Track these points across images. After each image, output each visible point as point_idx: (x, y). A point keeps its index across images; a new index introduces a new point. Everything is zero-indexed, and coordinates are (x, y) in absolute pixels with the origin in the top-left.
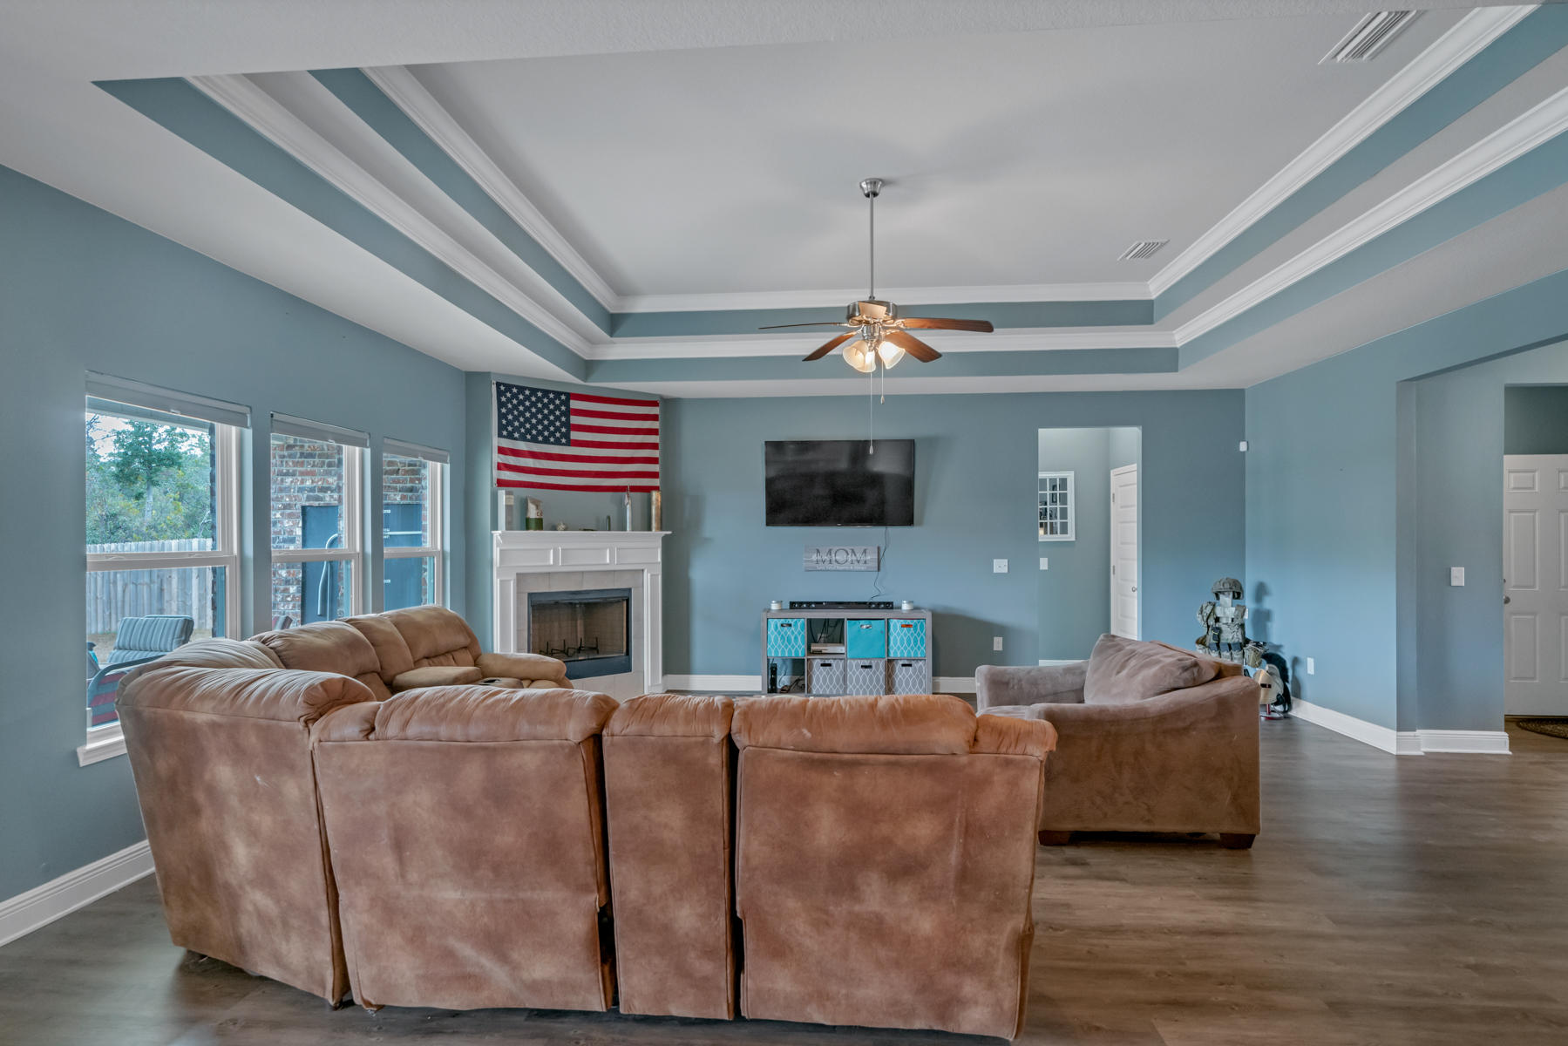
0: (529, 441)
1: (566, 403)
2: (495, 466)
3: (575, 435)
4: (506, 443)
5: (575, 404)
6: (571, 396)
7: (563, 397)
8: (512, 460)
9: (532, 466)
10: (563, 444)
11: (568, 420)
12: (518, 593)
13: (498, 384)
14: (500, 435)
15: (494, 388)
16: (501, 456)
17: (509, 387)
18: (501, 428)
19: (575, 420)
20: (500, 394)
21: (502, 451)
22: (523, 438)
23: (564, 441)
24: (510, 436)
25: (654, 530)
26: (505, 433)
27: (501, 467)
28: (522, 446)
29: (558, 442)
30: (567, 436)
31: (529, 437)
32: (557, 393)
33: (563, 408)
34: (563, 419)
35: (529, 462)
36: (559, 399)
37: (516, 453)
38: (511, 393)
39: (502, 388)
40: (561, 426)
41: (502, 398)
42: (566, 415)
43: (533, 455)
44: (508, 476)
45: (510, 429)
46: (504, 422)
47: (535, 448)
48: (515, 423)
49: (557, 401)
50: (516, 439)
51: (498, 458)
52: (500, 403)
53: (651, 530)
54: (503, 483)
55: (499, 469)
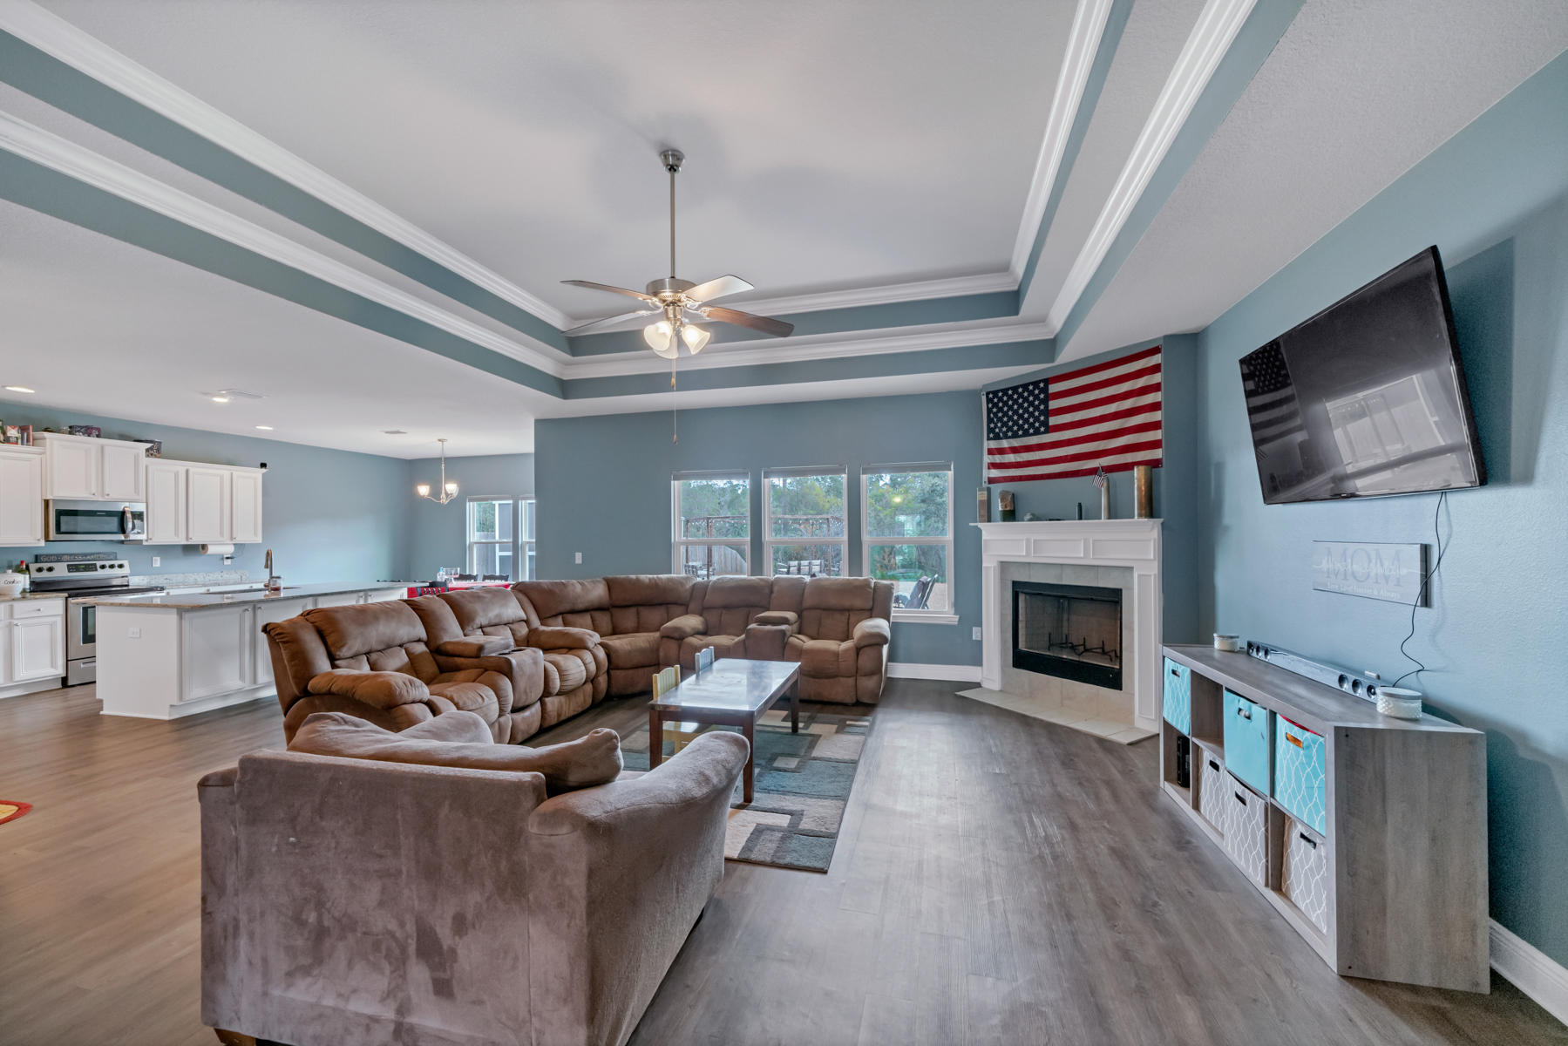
0: (1010, 437)
1: (1045, 390)
2: (985, 466)
3: (1053, 421)
4: (993, 444)
5: (1053, 388)
6: (1048, 381)
7: (1041, 385)
8: (998, 459)
9: (1014, 461)
10: (1043, 433)
11: (1047, 406)
12: (1002, 580)
13: (988, 394)
14: (989, 439)
15: (984, 399)
16: (990, 456)
17: (995, 393)
18: (990, 430)
19: (1053, 404)
20: (989, 401)
21: (991, 452)
22: (1006, 437)
23: (1042, 429)
24: (997, 437)
25: (1136, 518)
26: (991, 435)
27: (994, 466)
28: (1005, 444)
29: (1037, 432)
30: (1045, 424)
31: (1010, 434)
32: (1036, 384)
33: (1042, 396)
34: (1042, 407)
35: (1011, 458)
36: (1039, 388)
37: (1001, 451)
38: (999, 399)
39: (991, 396)
40: (1040, 415)
41: (990, 405)
42: (1045, 402)
43: (1015, 450)
44: (995, 473)
45: (997, 430)
46: (992, 425)
47: (1016, 443)
48: (999, 425)
49: (1037, 392)
50: (1001, 439)
51: (987, 459)
52: (989, 411)
53: (1133, 517)
54: (991, 481)
55: (989, 468)
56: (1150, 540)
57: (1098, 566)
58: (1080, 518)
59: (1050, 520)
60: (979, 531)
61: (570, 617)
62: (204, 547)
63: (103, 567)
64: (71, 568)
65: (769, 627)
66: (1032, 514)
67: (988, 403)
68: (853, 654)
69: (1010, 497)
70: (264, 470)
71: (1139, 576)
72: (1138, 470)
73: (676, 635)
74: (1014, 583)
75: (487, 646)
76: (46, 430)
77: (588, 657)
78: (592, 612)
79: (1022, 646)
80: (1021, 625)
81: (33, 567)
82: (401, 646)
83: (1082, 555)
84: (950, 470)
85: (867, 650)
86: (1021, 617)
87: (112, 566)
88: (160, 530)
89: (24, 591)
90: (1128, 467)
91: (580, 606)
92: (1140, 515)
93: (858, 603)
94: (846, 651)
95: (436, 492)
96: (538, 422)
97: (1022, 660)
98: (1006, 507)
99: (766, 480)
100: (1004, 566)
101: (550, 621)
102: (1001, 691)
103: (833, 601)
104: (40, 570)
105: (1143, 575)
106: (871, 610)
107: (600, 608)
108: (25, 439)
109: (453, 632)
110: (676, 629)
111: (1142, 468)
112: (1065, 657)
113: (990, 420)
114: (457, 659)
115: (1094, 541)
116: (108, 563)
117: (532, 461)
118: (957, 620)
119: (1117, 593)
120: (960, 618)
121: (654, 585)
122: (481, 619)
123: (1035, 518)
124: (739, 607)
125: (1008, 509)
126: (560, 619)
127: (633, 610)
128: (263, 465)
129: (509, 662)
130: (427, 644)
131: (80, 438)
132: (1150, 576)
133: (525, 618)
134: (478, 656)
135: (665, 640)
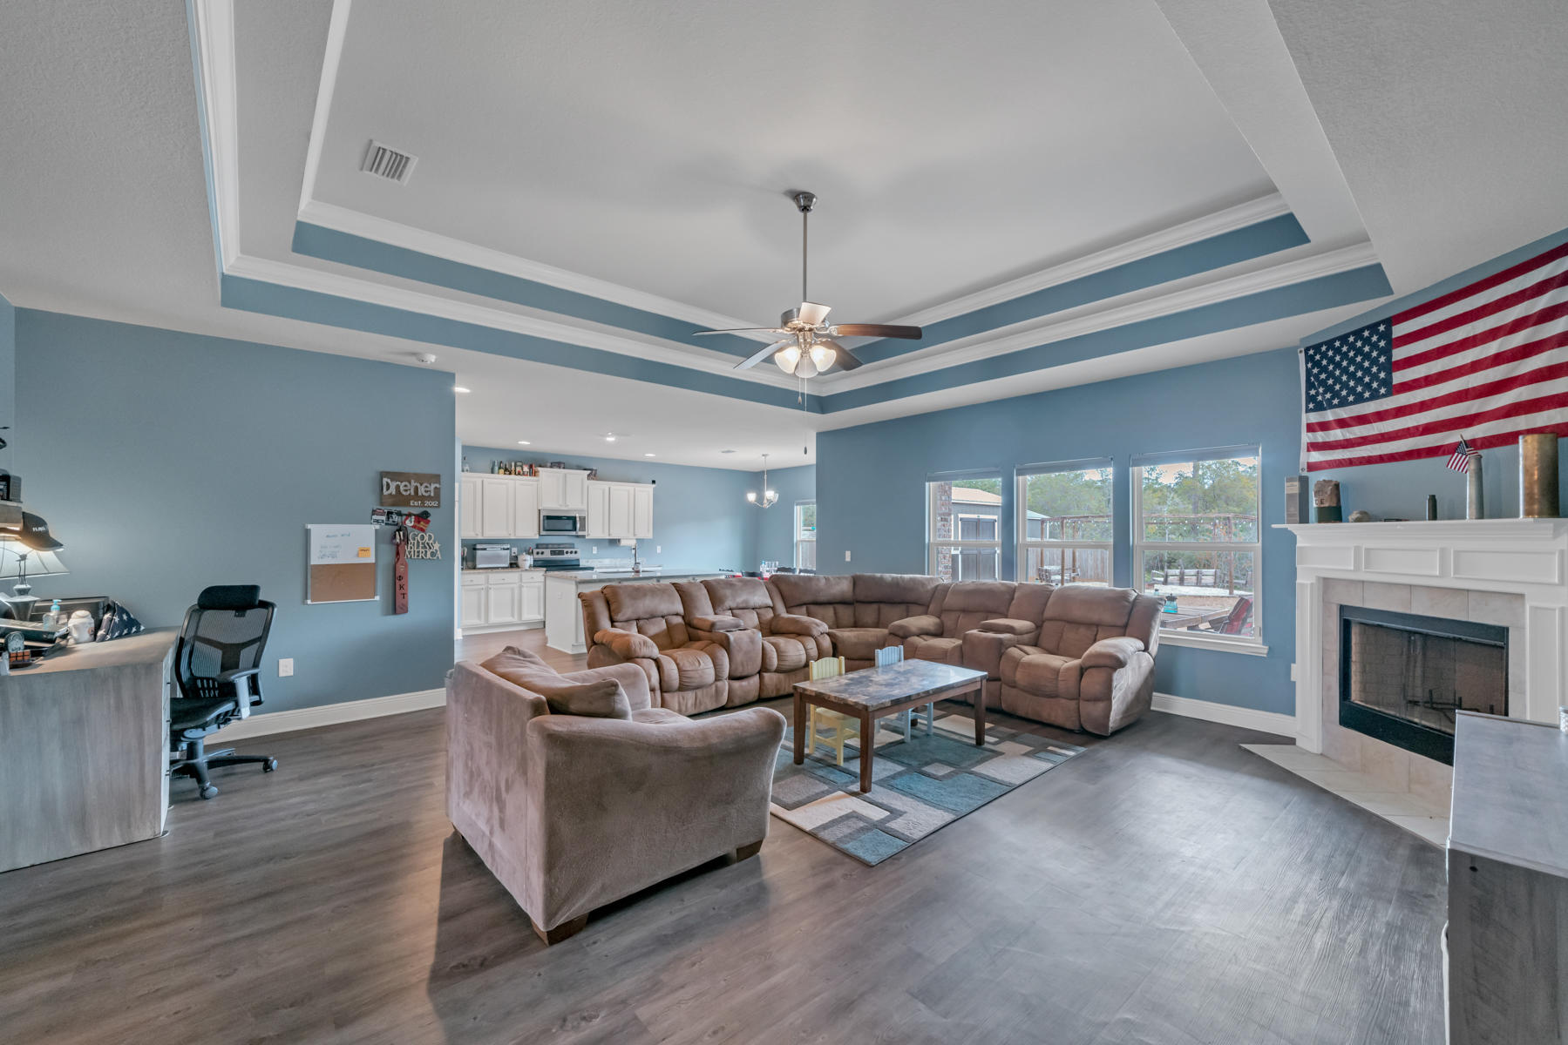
0: (1335, 406)
1: (1386, 335)
2: (1304, 446)
3: (1399, 377)
4: (1315, 418)
5: (1399, 330)
6: (1391, 321)
7: (1382, 328)
8: (1320, 437)
9: (1342, 438)
10: (1384, 396)
11: (1389, 357)
12: (1326, 602)
13: (1307, 350)
14: (1307, 410)
15: (1302, 357)
16: (1310, 434)
17: (1317, 348)
18: (1310, 399)
19: (1399, 354)
20: (1309, 359)
21: (1311, 428)
22: (1331, 406)
23: (1383, 390)
24: (1319, 407)
25: (1521, 516)
26: (1311, 406)
27: (1314, 446)
28: (1330, 415)
29: (1375, 396)
30: (1386, 382)
31: (1336, 401)
32: (1373, 328)
33: (1382, 344)
34: (1382, 359)
35: (1337, 434)
36: (1377, 332)
37: (1324, 426)
38: (1320, 353)
39: (1311, 352)
40: (1379, 371)
41: (1310, 365)
42: (1387, 352)
43: (1342, 423)
44: (1316, 457)
45: (1320, 398)
46: (1313, 392)
47: (1344, 413)
48: (1321, 390)
49: (1375, 338)
50: (1325, 409)
51: (1306, 438)
52: (1309, 372)
53: (1517, 516)
54: (1312, 467)
55: (1308, 450)
56: (1554, 553)
57: (1468, 591)
58: (1434, 516)
59: (1385, 520)
60: (1292, 538)
61: (812, 608)
62: (619, 540)
63: (567, 553)
64: (553, 553)
65: (991, 635)
66: (1361, 513)
67: (1307, 363)
68: (1076, 674)
69: (1329, 489)
70: (654, 486)
71: (1531, 608)
72: (1526, 441)
73: (901, 633)
74: (1342, 608)
75: (718, 623)
76: (540, 466)
77: (811, 644)
78: (836, 606)
79: (1355, 696)
80: (1355, 669)
81: (535, 551)
82: (663, 617)
83: (1438, 573)
84: (1258, 455)
85: (1093, 671)
86: (1354, 657)
87: (571, 552)
88: (595, 530)
89: (530, 566)
90: (1511, 438)
91: (822, 598)
92: (1528, 513)
93: (1107, 617)
94: (1068, 669)
95: (760, 498)
96: (817, 434)
97: (1354, 717)
98: (1322, 503)
99: (1020, 478)
100: (1327, 584)
101: (795, 610)
102: (1321, 754)
103: (1078, 613)
104: (538, 553)
105: (1537, 608)
106: (1126, 626)
107: (844, 602)
108: (533, 473)
109: (705, 612)
110: (901, 627)
111: (1529, 438)
112: (1416, 720)
113: (1310, 385)
114: (699, 631)
115: (1457, 553)
116: (569, 550)
117: (813, 473)
118: (1266, 651)
119: (1502, 632)
120: (1270, 648)
121: (896, 584)
122: (729, 603)
123: (1365, 517)
124: (977, 611)
125: (1326, 505)
126: (804, 609)
127: (875, 606)
128: (654, 482)
129: (727, 638)
130: (683, 617)
131: (556, 470)
132: (1554, 610)
133: (772, 605)
134: (710, 631)
135: (891, 636)
